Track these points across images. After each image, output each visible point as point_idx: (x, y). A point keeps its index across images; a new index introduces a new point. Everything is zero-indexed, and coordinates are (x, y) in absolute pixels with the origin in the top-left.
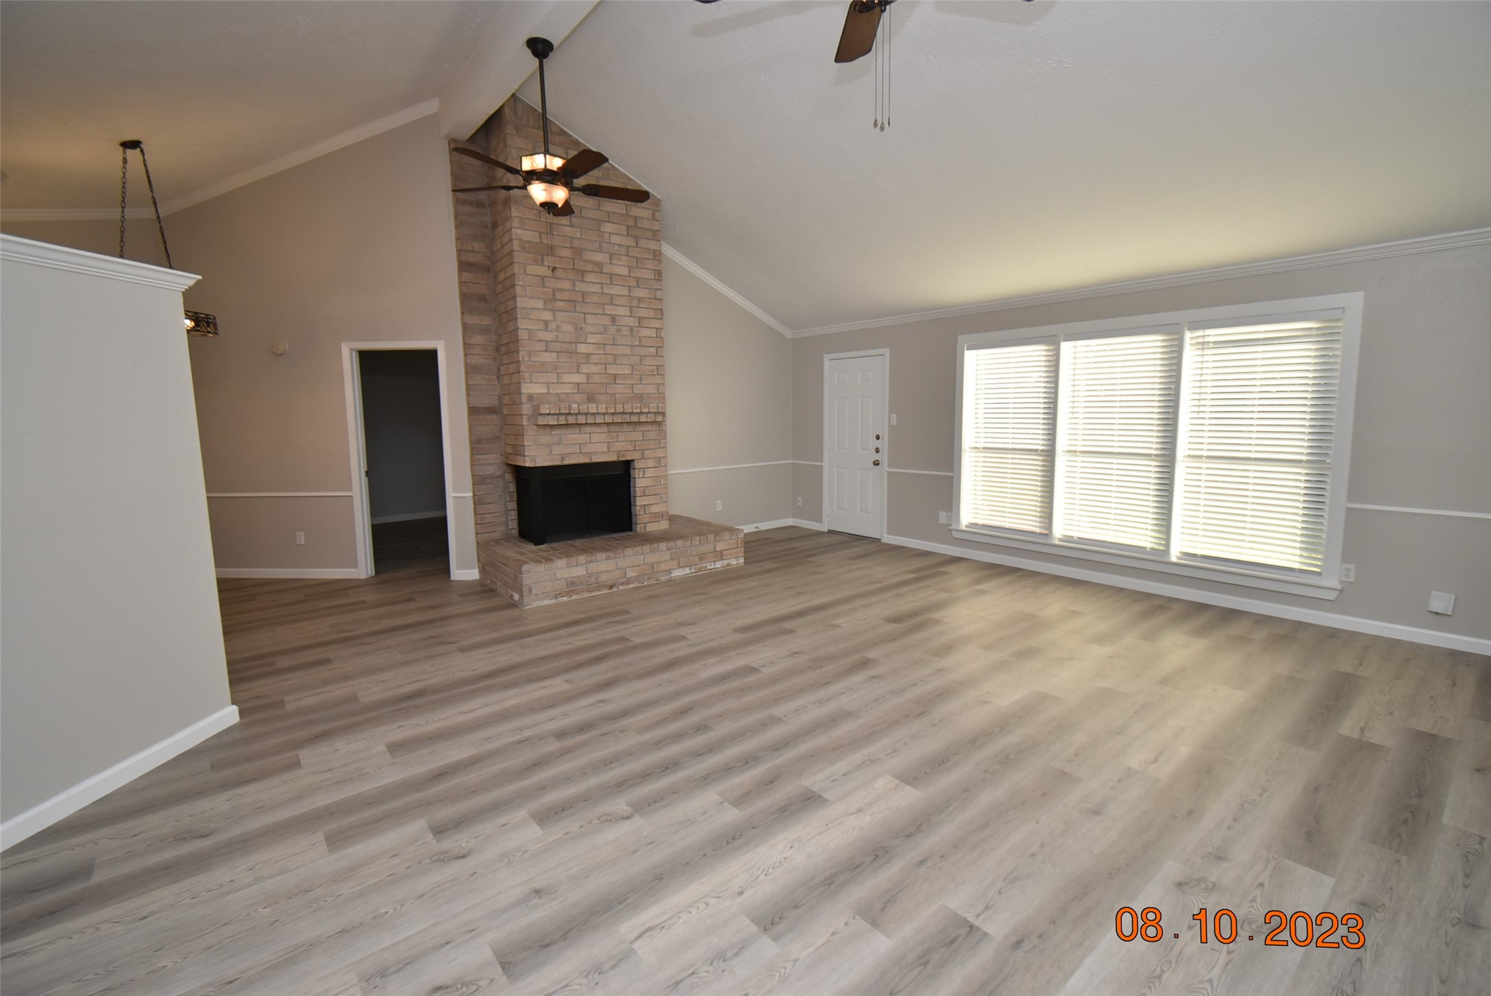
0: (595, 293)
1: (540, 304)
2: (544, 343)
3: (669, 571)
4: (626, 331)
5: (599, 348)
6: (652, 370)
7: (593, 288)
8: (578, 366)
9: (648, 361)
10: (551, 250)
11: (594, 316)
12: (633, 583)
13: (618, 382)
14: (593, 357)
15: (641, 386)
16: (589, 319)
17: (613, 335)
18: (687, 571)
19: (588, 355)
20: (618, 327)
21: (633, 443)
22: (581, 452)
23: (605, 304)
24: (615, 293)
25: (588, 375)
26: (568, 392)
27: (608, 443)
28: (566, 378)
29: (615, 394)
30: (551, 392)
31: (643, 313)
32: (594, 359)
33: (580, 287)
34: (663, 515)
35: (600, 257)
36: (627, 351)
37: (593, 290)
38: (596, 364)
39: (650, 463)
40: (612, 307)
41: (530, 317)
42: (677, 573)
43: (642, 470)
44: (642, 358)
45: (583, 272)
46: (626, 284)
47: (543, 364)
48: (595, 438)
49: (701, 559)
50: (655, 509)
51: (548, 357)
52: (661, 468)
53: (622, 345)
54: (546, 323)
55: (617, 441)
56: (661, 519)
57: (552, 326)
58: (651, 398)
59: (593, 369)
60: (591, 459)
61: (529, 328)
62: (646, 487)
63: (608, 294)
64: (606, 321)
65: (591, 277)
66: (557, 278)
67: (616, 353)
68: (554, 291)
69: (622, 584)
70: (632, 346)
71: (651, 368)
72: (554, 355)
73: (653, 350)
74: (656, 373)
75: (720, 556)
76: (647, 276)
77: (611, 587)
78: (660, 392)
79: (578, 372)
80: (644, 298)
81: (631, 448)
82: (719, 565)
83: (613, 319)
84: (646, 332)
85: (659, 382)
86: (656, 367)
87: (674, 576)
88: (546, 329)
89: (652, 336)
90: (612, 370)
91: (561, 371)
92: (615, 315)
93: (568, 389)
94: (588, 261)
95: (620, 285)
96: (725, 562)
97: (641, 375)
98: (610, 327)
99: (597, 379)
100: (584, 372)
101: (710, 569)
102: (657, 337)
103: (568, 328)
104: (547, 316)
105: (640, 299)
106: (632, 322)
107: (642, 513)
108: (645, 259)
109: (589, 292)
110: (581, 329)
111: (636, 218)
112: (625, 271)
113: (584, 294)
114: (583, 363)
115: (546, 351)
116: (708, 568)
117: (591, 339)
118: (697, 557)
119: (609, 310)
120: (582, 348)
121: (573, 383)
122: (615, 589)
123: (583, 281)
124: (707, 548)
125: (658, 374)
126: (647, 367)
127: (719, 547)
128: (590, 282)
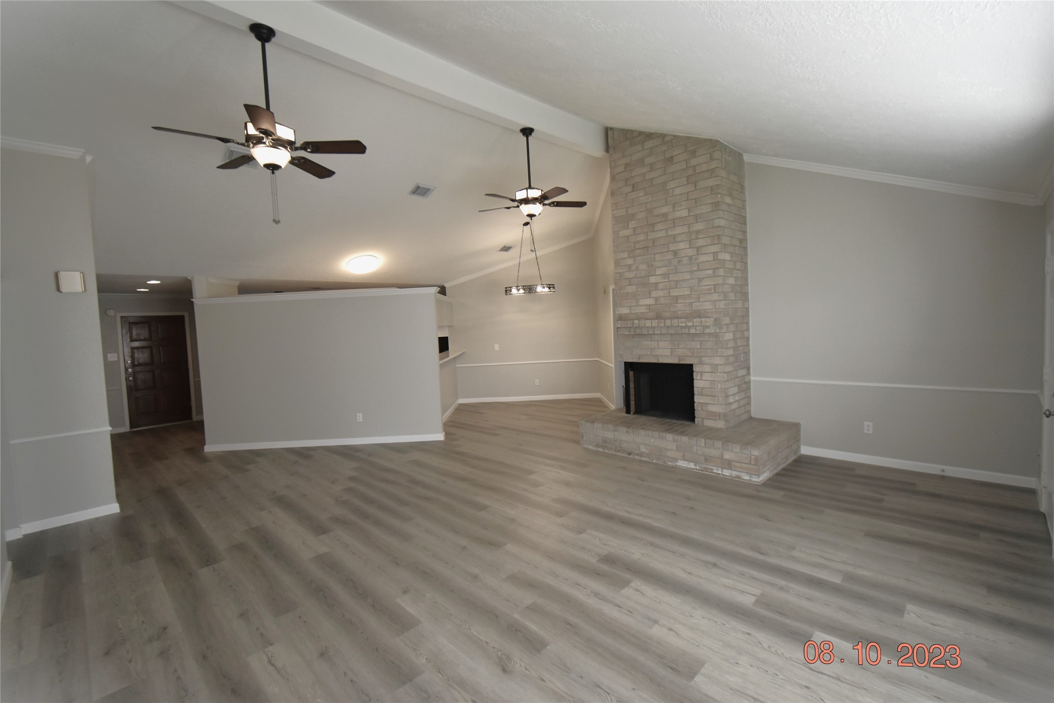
0: (662, 237)
1: (626, 255)
2: (628, 280)
3: (675, 460)
4: (685, 261)
5: (664, 278)
6: (708, 290)
7: (660, 234)
8: (650, 293)
9: (705, 282)
10: (632, 217)
11: (661, 254)
12: (645, 457)
13: (679, 302)
14: (660, 285)
15: (698, 304)
16: (658, 257)
17: (676, 266)
18: (692, 466)
19: (656, 284)
20: (679, 259)
21: (692, 350)
22: (651, 354)
23: (670, 243)
24: (677, 233)
25: (656, 299)
26: (643, 311)
27: (671, 349)
28: (642, 302)
29: (677, 311)
30: (632, 312)
31: (701, 243)
32: (661, 286)
33: (652, 236)
34: (719, 415)
35: (664, 210)
36: (687, 276)
37: (660, 235)
38: (662, 290)
39: (707, 368)
40: (675, 244)
41: (621, 264)
42: (681, 463)
43: (700, 374)
44: (700, 280)
45: (653, 225)
46: (686, 223)
47: (628, 293)
48: (662, 344)
49: (706, 460)
50: (712, 408)
51: (631, 289)
52: (718, 374)
53: (682, 272)
54: (630, 266)
55: (679, 348)
56: (717, 418)
57: (634, 267)
58: (708, 313)
59: (660, 293)
60: (658, 360)
61: (620, 271)
62: (704, 388)
63: (671, 235)
64: (670, 256)
65: (659, 227)
66: (636, 234)
67: (678, 279)
68: (634, 243)
69: (637, 455)
70: (691, 272)
71: (708, 287)
72: (634, 287)
73: (711, 272)
74: (713, 291)
75: (729, 465)
76: (704, 211)
77: (629, 454)
78: (717, 307)
79: (650, 297)
80: (702, 230)
81: (689, 354)
82: (727, 473)
83: (675, 253)
84: (703, 258)
85: (716, 299)
86: (713, 286)
87: (679, 466)
88: (630, 270)
89: (709, 260)
90: (675, 293)
91: (638, 297)
92: (677, 250)
93: (643, 310)
94: (657, 216)
95: (682, 225)
96: (734, 473)
97: (699, 294)
98: (673, 260)
99: (663, 301)
100: (653, 296)
101: (716, 473)
102: (714, 260)
103: (643, 267)
104: (630, 261)
105: (698, 232)
106: (691, 252)
107: (699, 409)
108: (703, 197)
109: (658, 238)
110: (652, 266)
111: (694, 167)
112: (685, 213)
113: (654, 240)
114: (653, 290)
115: (630, 285)
116: (715, 471)
117: (659, 272)
118: (703, 458)
119: (672, 247)
120: (653, 280)
121: (646, 305)
122: (631, 456)
123: (653, 231)
124: (712, 452)
125: (715, 292)
126: (704, 287)
127: (727, 456)
128: (658, 230)
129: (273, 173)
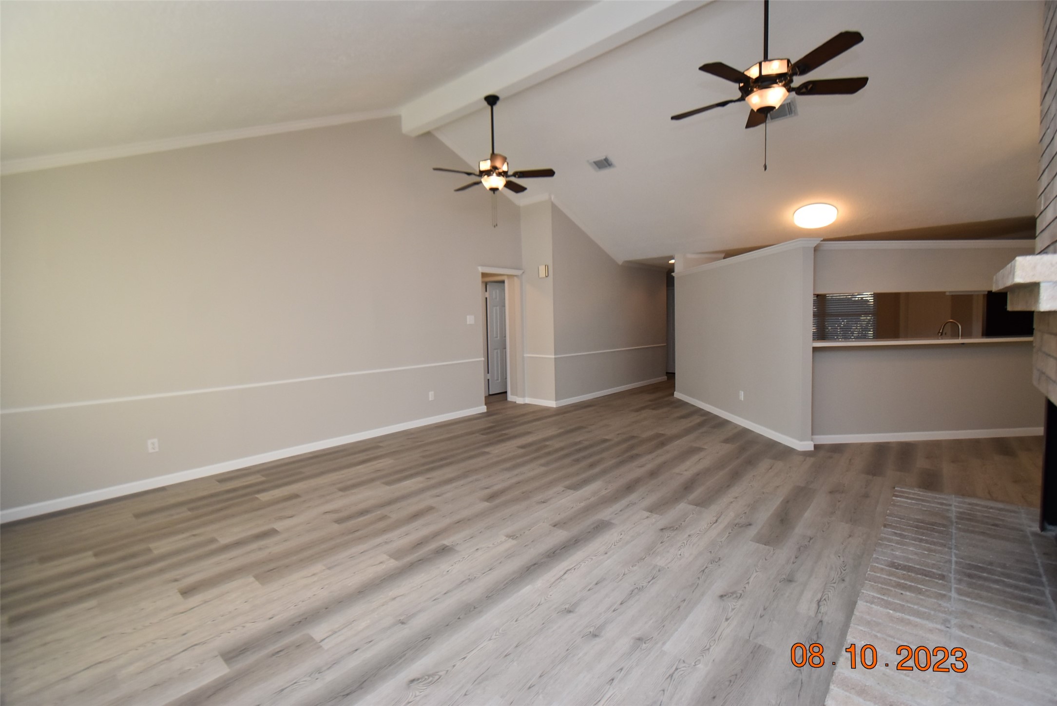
129: (494, 193)
